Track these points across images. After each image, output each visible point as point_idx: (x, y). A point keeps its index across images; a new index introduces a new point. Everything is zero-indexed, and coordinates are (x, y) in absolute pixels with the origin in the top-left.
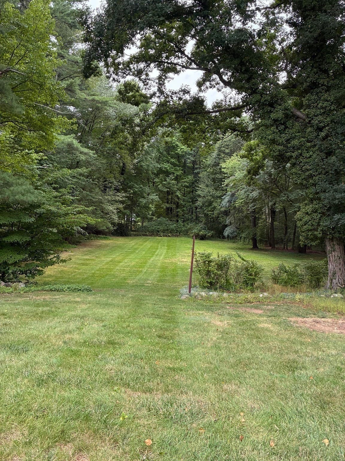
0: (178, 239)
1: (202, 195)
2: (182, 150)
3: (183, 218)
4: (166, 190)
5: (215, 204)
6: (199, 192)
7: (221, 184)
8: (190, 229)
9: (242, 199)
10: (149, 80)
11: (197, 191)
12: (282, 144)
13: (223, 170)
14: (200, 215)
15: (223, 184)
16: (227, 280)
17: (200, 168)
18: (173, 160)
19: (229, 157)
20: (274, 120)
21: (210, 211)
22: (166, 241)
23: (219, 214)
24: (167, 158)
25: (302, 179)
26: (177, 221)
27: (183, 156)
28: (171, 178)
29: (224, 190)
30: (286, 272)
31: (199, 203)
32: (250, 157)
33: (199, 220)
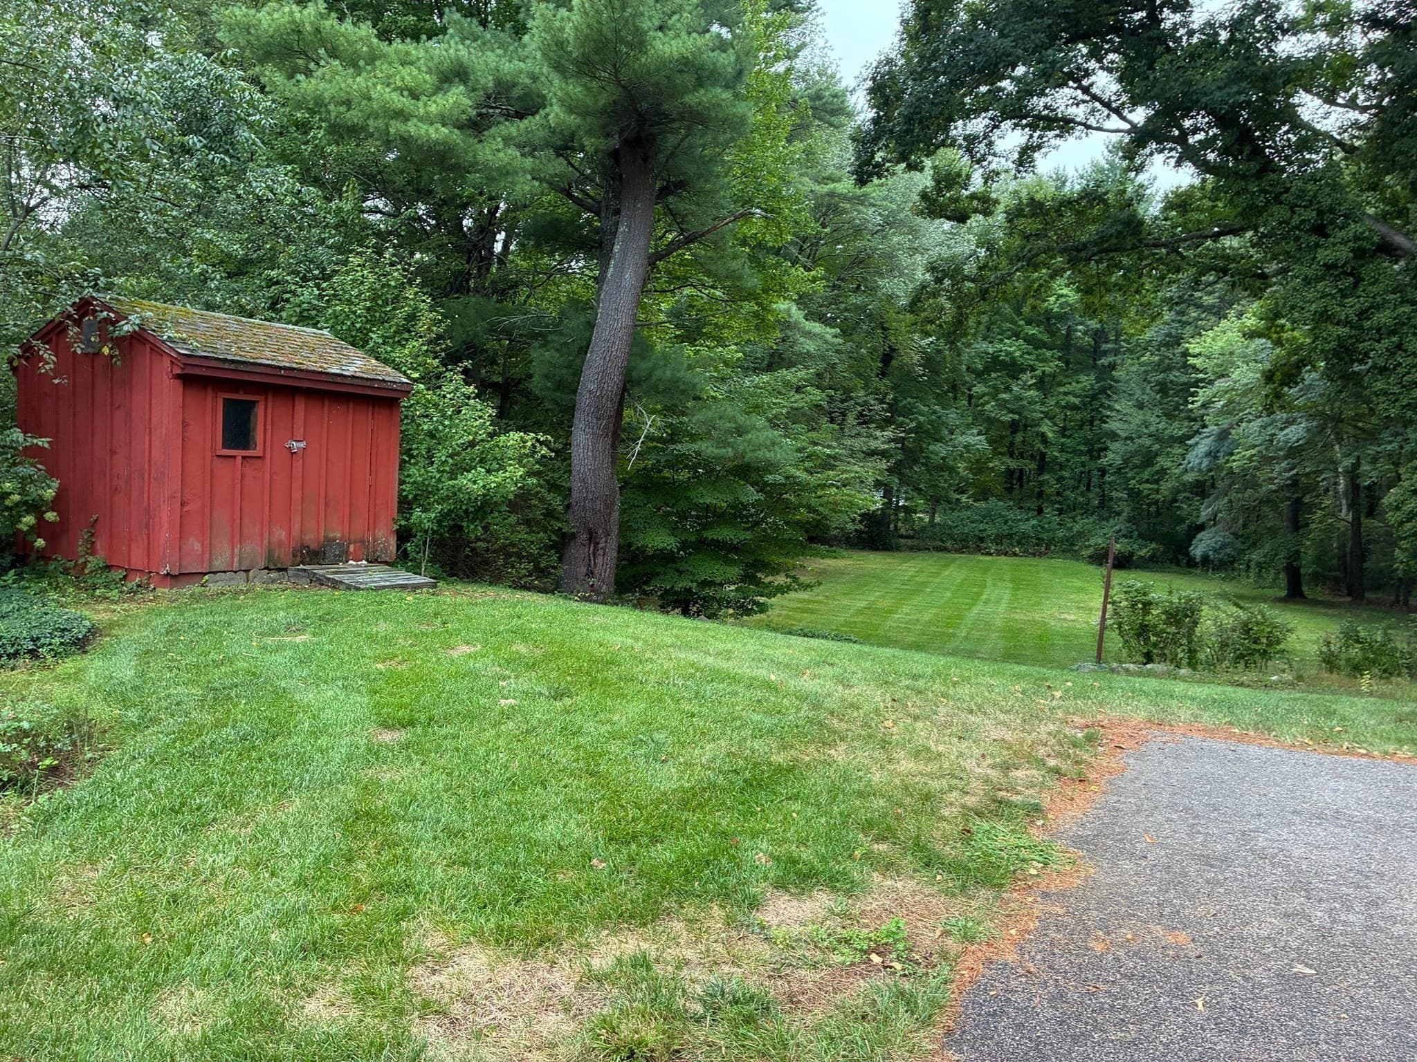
0: (1043, 563)
1: (1123, 435)
2: (1063, 300)
3: (1059, 502)
4: (1008, 418)
5: (1162, 462)
6: (1113, 425)
7: (1187, 402)
8: (1080, 534)
9: (1255, 446)
10: (994, 155)
11: (1106, 422)
12: (1347, 323)
13: (1191, 361)
14: (1114, 494)
15: (1192, 403)
16: (1190, 651)
17: (1116, 352)
18: (1032, 331)
19: (1213, 319)
20: (1325, 265)
21: (1147, 481)
22: (1006, 567)
23: (1179, 492)
24: (1014, 323)
25: (1404, 407)
26: (1040, 511)
27: (1062, 317)
28: (1025, 383)
29: (1195, 420)
30: (1358, 641)
31: (1111, 455)
32: (1275, 336)
33: (1110, 508)
